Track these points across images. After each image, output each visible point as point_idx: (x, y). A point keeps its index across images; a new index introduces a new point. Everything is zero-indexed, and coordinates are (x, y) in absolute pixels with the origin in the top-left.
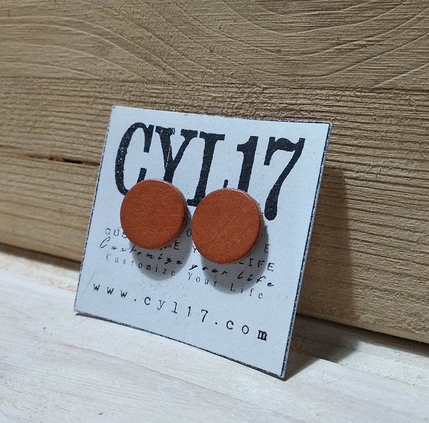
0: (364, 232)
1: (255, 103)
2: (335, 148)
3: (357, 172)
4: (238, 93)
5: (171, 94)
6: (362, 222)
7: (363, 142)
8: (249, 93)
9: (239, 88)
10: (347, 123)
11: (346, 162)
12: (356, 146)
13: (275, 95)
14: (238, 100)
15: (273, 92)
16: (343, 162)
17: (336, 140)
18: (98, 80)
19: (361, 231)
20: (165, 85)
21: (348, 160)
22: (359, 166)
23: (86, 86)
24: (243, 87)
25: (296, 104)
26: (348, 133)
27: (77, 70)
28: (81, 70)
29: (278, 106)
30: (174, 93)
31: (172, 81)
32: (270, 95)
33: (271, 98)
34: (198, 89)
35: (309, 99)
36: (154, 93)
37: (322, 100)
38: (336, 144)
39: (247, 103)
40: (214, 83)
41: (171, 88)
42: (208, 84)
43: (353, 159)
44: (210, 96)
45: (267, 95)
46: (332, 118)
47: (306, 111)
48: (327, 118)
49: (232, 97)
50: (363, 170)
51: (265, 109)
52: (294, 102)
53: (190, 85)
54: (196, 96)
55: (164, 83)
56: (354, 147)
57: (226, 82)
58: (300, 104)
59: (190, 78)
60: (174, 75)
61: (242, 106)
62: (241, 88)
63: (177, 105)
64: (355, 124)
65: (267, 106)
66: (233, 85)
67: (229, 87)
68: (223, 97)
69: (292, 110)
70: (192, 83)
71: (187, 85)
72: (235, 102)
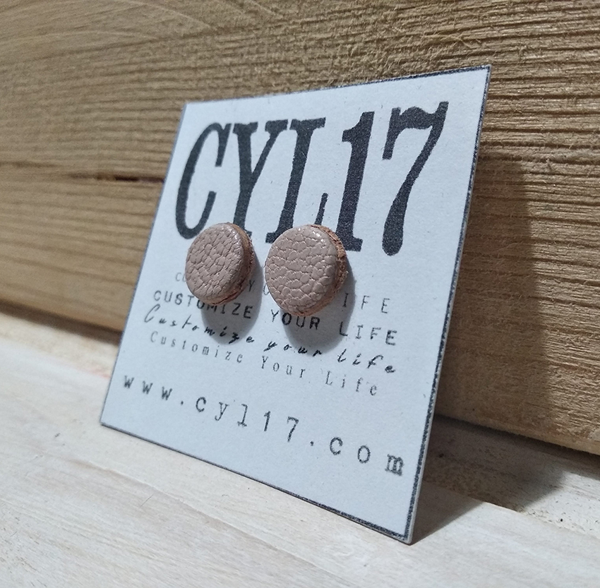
0: (591, 266)
1: (385, 40)
2: (529, 105)
3: (574, 148)
4: (356, 26)
5: (254, 45)
6: (588, 246)
7: (582, 88)
8: (376, 21)
9: (358, 17)
10: (550, 54)
11: (552, 131)
12: (569, 96)
13: (419, 19)
14: (357, 39)
15: (415, 14)
16: (545, 131)
17: (531, 90)
18: (151, 41)
19: (586, 265)
20: (245, 33)
21: (556, 126)
22: (577, 136)
23: (137, 54)
24: (365, 14)
25: (454, 31)
26: (554, 72)
27: (124, 30)
28: (128, 30)
29: (425, 39)
30: (257, 44)
31: (254, 24)
32: (410, 20)
33: (413, 25)
34: (294, 30)
35: (478, 17)
36: (229, 49)
37: (501, 15)
38: (532, 97)
39: (372, 42)
40: (317, 15)
41: (252, 36)
42: (308, 19)
43: (564, 123)
44: (311, 39)
45: (405, 22)
46: (522, 48)
47: (474, 41)
48: (512, 49)
49: (347, 36)
50: (584, 142)
51: (402, 48)
52: (451, 27)
53: (280, 26)
54: (292, 42)
55: (243, 28)
56: (566, 100)
57: (337, 9)
58: (462, 30)
59: (280, 13)
60: (256, 12)
61: (365, 48)
62: (361, 16)
63: (263, 63)
64: (566, 53)
65: (405, 42)
66: (348, 14)
67: (341, 18)
68: (332, 37)
69: (449, 42)
70: (284, 21)
71: (276, 27)
72: (353, 43)
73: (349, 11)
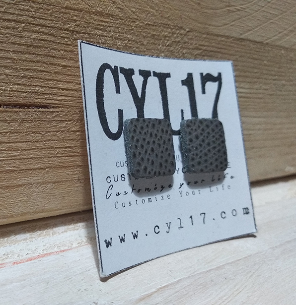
8: (178, 33)
9: (172, 29)
29: (194, 46)
31: (120, 15)
33: (191, 39)
34: (142, 26)
36: (101, 25)
39: (175, 42)
40: (154, 23)
42: (149, 23)
44: (149, 33)
49: (166, 36)
58: (205, 46)
59: (136, 15)
60: (123, 9)
61: (172, 44)
63: (122, 39)
66: (167, 26)
67: (164, 27)
68: (159, 35)
69: (200, 49)
70: (137, 19)
71: (133, 21)
72: (168, 40)
73: (169, 25)
